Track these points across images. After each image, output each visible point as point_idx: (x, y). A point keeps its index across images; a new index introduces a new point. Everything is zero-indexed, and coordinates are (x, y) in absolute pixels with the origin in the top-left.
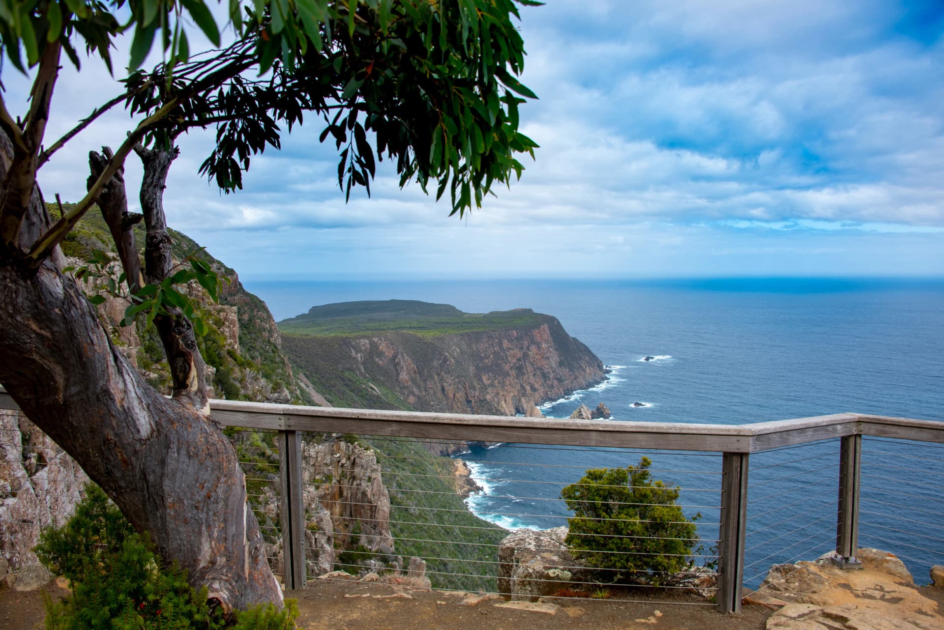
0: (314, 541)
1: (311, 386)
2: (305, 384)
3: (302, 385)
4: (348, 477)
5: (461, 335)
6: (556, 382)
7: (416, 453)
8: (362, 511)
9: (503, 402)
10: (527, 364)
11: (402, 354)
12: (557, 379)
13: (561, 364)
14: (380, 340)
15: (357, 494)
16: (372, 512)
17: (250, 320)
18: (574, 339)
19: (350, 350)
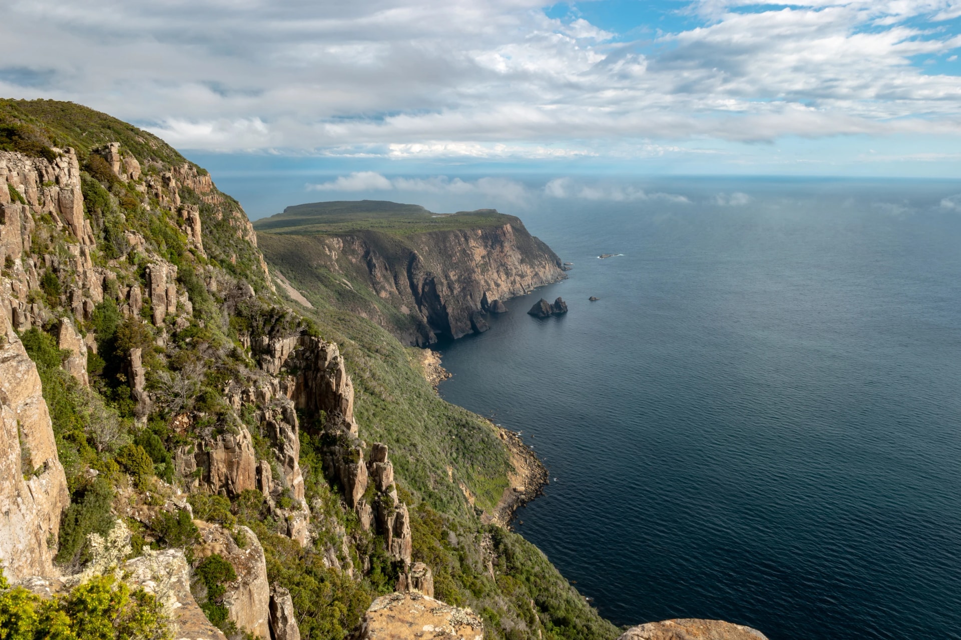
0: (278, 430)
1: (287, 282)
2: (282, 281)
3: (279, 281)
4: (313, 369)
5: (430, 234)
6: (518, 278)
7: (388, 344)
8: (326, 400)
9: (469, 297)
10: (491, 261)
11: (374, 252)
12: (519, 275)
13: (522, 261)
14: (353, 238)
15: (321, 385)
16: (336, 401)
17: (224, 220)
18: (535, 238)
19: (324, 248)
